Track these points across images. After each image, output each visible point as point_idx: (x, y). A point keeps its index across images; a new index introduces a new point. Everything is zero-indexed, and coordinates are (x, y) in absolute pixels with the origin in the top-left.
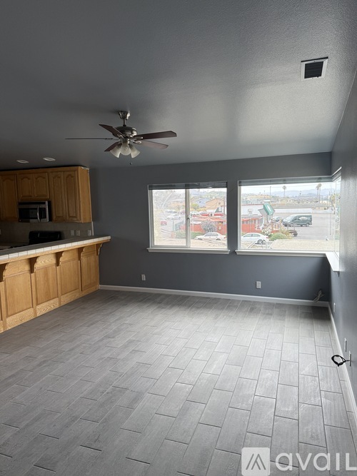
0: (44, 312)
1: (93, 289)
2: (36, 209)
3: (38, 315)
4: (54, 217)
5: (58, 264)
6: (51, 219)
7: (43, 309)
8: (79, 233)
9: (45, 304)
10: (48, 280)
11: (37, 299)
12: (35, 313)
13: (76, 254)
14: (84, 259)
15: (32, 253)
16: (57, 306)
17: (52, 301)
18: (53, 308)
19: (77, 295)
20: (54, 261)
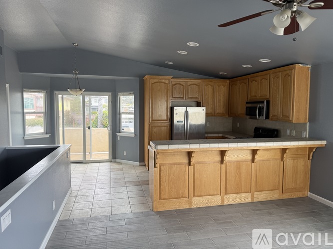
0: (232, 202)
1: (299, 195)
2: (256, 107)
3: (226, 203)
4: (271, 116)
5: (253, 160)
6: (267, 117)
7: (232, 199)
8: (294, 133)
9: (235, 195)
10: (240, 173)
11: (226, 188)
12: (223, 200)
13: (279, 155)
14: (289, 162)
15: (223, 146)
16: (249, 200)
17: (243, 195)
18: (243, 201)
19: (275, 195)
20: (250, 157)
